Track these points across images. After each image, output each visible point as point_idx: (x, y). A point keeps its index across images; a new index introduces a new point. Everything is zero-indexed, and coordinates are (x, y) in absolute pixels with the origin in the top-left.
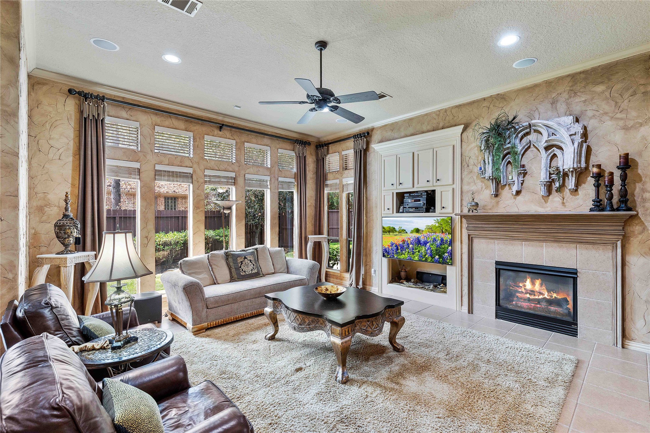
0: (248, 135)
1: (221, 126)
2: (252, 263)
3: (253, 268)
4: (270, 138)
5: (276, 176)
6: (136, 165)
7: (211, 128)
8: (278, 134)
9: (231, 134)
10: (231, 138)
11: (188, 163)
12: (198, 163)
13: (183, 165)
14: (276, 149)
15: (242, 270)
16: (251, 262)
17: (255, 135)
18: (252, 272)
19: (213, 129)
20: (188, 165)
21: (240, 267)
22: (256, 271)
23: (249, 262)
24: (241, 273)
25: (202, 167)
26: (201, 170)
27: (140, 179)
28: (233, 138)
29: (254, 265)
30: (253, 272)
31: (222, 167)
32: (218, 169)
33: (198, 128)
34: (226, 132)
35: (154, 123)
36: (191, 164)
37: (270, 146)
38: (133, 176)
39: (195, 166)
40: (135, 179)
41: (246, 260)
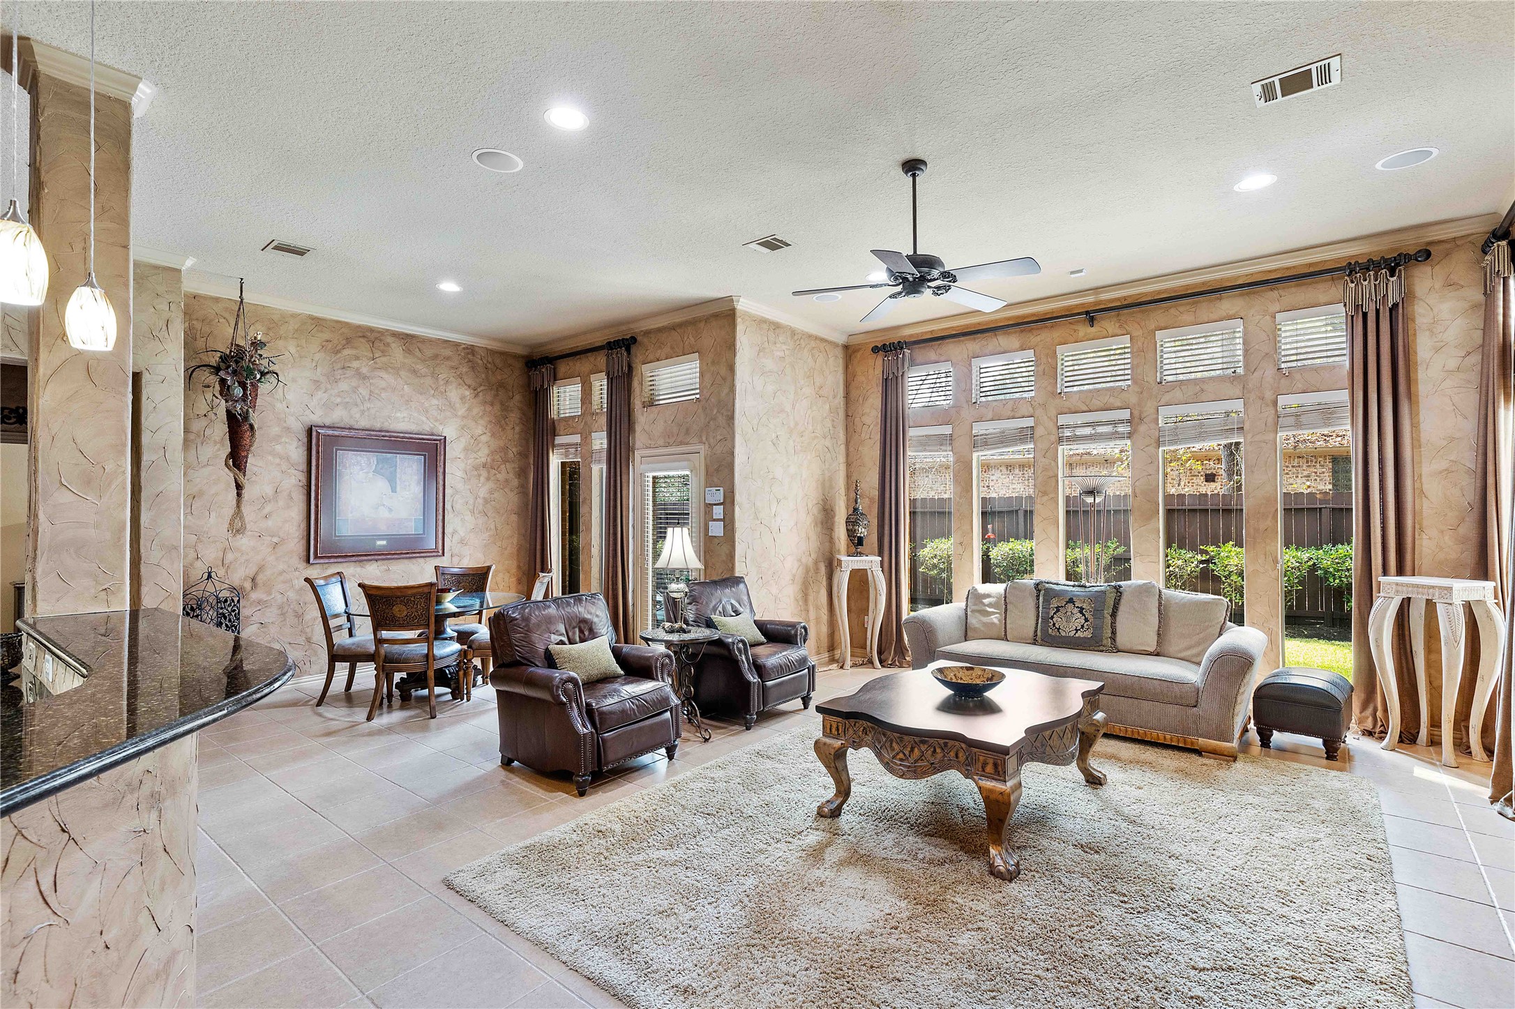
0: (1167, 309)
1: (1090, 316)
2: (1084, 615)
3: (1083, 626)
4: (1241, 295)
5: (1269, 395)
6: (947, 430)
7: (1072, 327)
8: (1275, 270)
9: (1117, 325)
10: (1120, 332)
11: (1025, 410)
12: (1044, 406)
13: (1017, 415)
14: (1268, 317)
15: (1054, 625)
16: (1081, 612)
17: (1188, 304)
18: (1077, 635)
19: (1075, 327)
20: (1026, 414)
21: (1052, 618)
22: (1088, 634)
23: (1076, 610)
24: (1050, 631)
25: (1053, 412)
26: (1050, 418)
27: (952, 451)
28: (1125, 332)
29: (1086, 620)
30: (1079, 634)
31: (1097, 403)
32: (1085, 408)
33: (1043, 337)
34: (1107, 324)
35: (971, 355)
36: (1031, 409)
37: (1242, 315)
38: (943, 448)
39: (1039, 412)
40: (946, 451)
41: (1071, 605)
